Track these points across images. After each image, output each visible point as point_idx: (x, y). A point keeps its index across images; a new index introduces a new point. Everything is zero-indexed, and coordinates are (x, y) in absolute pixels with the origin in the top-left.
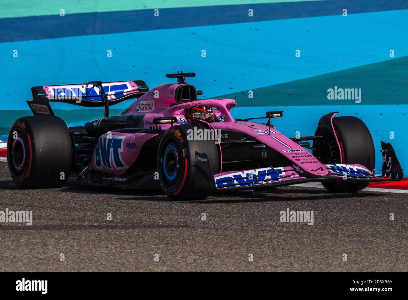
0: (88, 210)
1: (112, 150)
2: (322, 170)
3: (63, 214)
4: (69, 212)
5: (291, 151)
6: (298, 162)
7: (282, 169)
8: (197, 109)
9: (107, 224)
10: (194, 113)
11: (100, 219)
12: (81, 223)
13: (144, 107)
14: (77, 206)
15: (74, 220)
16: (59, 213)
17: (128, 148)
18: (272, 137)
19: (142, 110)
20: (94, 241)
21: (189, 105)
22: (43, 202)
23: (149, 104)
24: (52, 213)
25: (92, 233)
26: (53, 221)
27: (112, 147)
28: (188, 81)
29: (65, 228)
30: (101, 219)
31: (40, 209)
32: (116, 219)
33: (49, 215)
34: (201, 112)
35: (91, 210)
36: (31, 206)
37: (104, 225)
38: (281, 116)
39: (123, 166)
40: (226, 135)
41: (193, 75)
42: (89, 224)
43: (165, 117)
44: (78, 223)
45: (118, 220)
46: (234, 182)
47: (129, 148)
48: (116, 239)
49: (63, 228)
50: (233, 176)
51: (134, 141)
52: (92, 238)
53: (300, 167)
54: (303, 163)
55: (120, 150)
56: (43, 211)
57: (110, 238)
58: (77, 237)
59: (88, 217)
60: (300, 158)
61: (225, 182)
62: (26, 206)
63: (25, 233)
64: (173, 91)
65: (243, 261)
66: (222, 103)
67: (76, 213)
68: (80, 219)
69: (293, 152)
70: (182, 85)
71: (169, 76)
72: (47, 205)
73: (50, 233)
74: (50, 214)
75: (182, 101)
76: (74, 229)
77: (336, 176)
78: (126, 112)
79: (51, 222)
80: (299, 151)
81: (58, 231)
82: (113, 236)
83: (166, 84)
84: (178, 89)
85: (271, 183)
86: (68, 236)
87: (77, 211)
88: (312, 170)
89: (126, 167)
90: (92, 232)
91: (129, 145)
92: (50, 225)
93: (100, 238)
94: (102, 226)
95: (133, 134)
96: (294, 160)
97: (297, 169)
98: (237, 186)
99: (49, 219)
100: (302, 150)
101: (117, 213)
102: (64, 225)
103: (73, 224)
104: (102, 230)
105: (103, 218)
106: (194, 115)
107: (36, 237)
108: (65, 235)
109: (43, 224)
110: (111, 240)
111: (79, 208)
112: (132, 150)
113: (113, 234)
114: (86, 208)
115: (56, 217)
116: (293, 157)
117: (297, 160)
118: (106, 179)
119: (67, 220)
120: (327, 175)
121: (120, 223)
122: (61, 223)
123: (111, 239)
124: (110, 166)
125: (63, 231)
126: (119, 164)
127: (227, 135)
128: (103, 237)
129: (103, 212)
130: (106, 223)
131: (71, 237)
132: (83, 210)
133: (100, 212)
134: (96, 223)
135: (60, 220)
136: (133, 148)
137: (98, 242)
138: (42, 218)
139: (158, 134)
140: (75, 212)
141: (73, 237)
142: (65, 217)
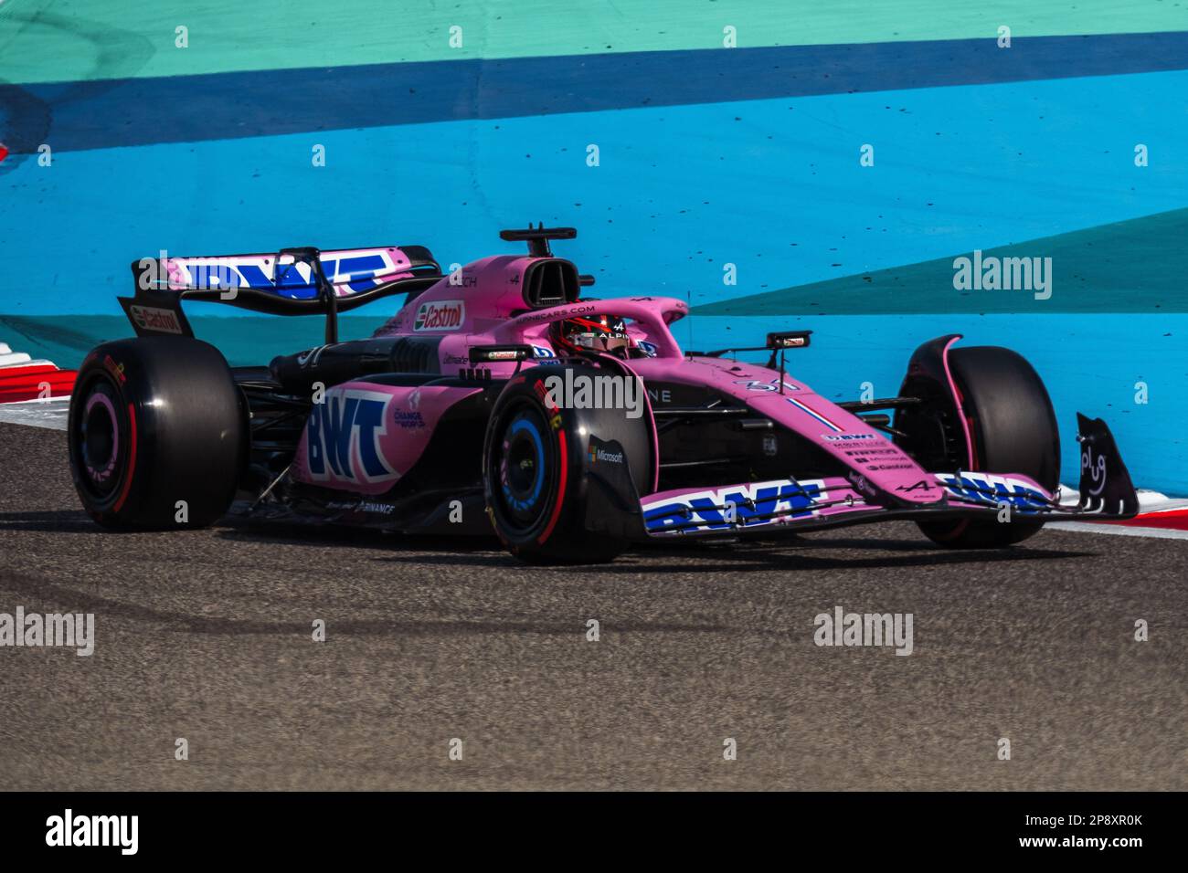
0: (457, 582)
1: (356, 430)
2: (926, 488)
3: (390, 592)
4: (406, 588)
5: (843, 437)
6: (862, 468)
7: (821, 483)
8: (587, 324)
9: (505, 620)
10: (578, 333)
11: (487, 606)
12: (439, 617)
13: (436, 318)
14: (427, 572)
15: (417, 608)
16: (380, 591)
17: (400, 426)
18: (788, 400)
19: (432, 326)
20: (472, 664)
21: (565, 313)
22: (336, 560)
23: (450, 310)
24: (361, 590)
25: (466, 642)
26: (363, 610)
27: (356, 423)
28: (558, 250)
29: (395, 630)
30: (489, 608)
31: (329, 579)
32: (530, 608)
33: (352, 596)
34: (597, 330)
35: (465, 582)
36: (304, 571)
37: (499, 621)
38: (806, 344)
39: (386, 472)
40: (666, 394)
41: (570, 233)
42: (457, 619)
43: (500, 343)
44: (430, 617)
45: (534, 609)
46: (691, 517)
47: (404, 425)
48: (529, 659)
49: (390, 631)
50: (691, 502)
51: (417, 406)
52: (467, 657)
53: (867, 480)
54: (874, 468)
55: (379, 431)
56: (336, 584)
57: (514, 655)
58: (426, 652)
59: (457, 601)
60: (867, 457)
61: (667, 517)
62: (291, 571)
63: (290, 641)
64: (517, 277)
65: (866, 720)
66: (653, 309)
67: (425, 591)
68: (434, 607)
69: (848, 441)
70: (541, 261)
71: (508, 236)
72: (348, 568)
73: (355, 643)
74: (356, 593)
75: (541, 301)
76: (417, 633)
77: (962, 504)
78: (387, 329)
79: (357, 614)
80: (863, 437)
81: (376, 638)
82: (522, 652)
83: (498, 256)
84: (532, 271)
85: (790, 522)
86: (402, 650)
87: (426, 583)
88: (901, 488)
89: (394, 475)
90: (465, 639)
91: (403, 416)
92: (356, 622)
93: (486, 655)
94: (494, 625)
95: (414, 388)
96: (851, 461)
97: (861, 483)
98: (701, 528)
99: (353, 605)
100: (870, 436)
101: (531, 590)
102: (391, 623)
103: (417, 619)
104: (491, 636)
105: (494, 603)
106: (579, 339)
107: (317, 652)
108: (396, 648)
109: (337, 620)
110: (515, 662)
111: (431, 575)
112: (413, 431)
113: (522, 646)
114: (452, 576)
115: (372, 602)
116: (849, 453)
117: (859, 461)
118: (336, 506)
119: (399, 609)
120: (938, 501)
121: (539, 617)
122: (384, 616)
123: (517, 659)
124: (349, 474)
125: (390, 637)
126: (373, 466)
127: (668, 392)
128: (496, 655)
129: (496, 587)
130: (503, 617)
131: (409, 654)
132: (444, 584)
133: (487, 588)
134: (476, 617)
135: (382, 607)
136: (413, 425)
137: (482, 667)
138: (335, 603)
139: (482, 389)
140: (422, 589)
141: (415, 653)
142: (395, 602)
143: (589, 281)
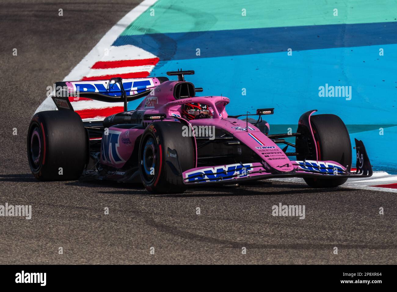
0: (337, 229)
1: (110, 145)
3: (310, 232)
4: (317, 231)
7: (251, 165)
8: (193, 106)
9: (356, 244)
11: (349, 238)
12: (330, 242)
13: (150, 103)
14: (325, 225)
15: (322, 239)
16: (306, 232)
18: (249, 134)
20: (343, 261)
22: (289, 220)
23: (154, 101)
24: (299, 231)
25: (340, 252)
26: (300, 239)
27: (110, 142)
29: (313, 247)
30: (350, 239)
31: (287, 227)
32: (366, 239)
33: (296, 234)
34: (196, 109)
35: (340, 229)
36: (277, 224)
37: (353, 244)
41: (192, 72)
42: (337, 243)
44: (326, 243)
45: (367, 239)
46: (204, 177)
47: (124, 143)
48: (365, 259)
49: (311, 248)
51: (128, 136)
52: (341, 258)
55: (117, 145)
56: (290, 229)
57: (360, 258)
58: (325, 256)
59: (337, 236)
62: (272, 224)
63: (272, 251)
66: (212, 101)
67: (324, 232)
68: (328, 239)
70: (181, 83)
72: (294, 223)
73: (297, 252)
74: (297, 233)
76: (322, 249)
79: (298, 241)
81: (305, 251)
82: (363, 256)
86: (316, 255)
87: (325, 229)
90: (340, 251)
91: (124, 140)
92: (298, 244)
93: (349, 257)
94: (352, 246)
98: (207, 181)
99: (296, 238)
101: (366, 232)
102: (311, 245)
103: (321, 243)
104: (351, 250)
105: (352, 237)
106: (190, 111)
107: (282, 256)
108: (314, 255)
109: (290, 243)
110: (360, 260)
111: (327, 226)
113: (363, 254)
114: (335, 226)
115: (304, 236)
119: (314, 239)
121: (369, 242)
122: (308, 242)
123: (361, 259)
124: (110, 160)
125: (311, 250)
128: (353, 257)
129: (352, 231)
130: (355, 243)
131: (319, 257)
132: (332, 229)
133: (349, 231)
134: (345, 243)
135: (308, 238)
137: (347, 262)
138: (289, 237)
140: (323, 231)
141: (320, 257)
142: (313, 236)
143: (200, 90)
